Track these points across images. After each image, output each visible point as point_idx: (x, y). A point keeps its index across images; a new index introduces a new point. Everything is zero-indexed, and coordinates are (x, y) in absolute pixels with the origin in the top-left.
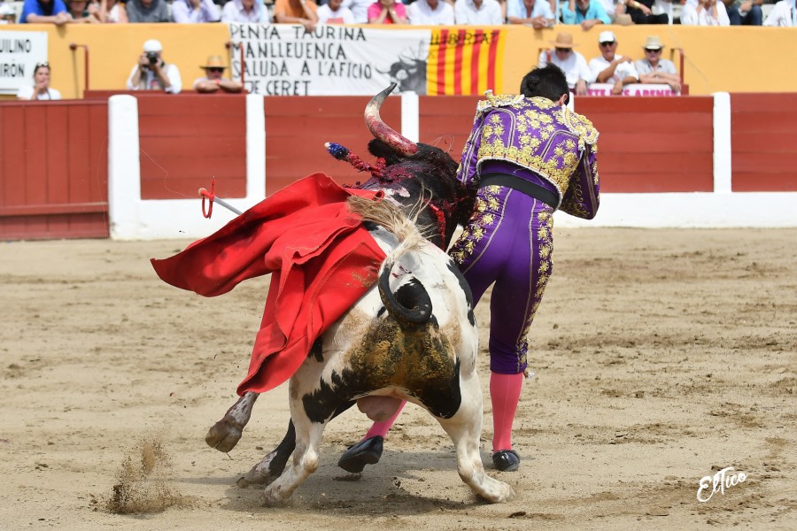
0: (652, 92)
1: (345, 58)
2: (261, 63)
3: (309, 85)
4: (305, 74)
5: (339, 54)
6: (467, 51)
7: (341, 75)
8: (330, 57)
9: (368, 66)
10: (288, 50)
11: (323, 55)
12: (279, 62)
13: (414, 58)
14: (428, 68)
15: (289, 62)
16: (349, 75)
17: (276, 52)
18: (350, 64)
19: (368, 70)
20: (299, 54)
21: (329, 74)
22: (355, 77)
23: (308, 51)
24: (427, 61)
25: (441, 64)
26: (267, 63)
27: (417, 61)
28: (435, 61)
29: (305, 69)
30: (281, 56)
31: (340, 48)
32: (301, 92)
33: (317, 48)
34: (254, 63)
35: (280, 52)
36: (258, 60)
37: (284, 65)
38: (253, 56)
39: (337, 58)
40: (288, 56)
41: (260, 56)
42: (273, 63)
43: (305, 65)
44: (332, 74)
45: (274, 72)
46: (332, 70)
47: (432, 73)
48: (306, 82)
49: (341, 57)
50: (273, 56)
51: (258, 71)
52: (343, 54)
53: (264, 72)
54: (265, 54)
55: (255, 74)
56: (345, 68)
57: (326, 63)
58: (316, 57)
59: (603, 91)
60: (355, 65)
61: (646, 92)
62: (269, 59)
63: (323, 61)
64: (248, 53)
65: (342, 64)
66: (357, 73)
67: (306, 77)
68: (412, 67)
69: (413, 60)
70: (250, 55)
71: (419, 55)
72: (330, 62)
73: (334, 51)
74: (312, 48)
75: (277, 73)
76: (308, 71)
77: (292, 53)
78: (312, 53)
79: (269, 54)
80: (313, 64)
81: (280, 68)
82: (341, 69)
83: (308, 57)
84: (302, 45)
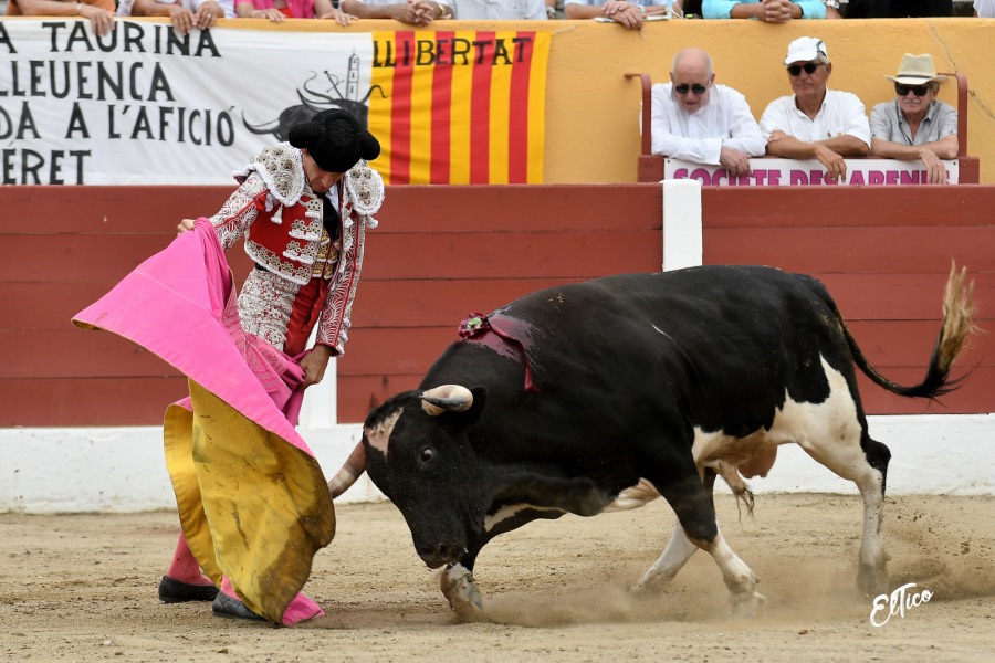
0: (892, 175)
1: (170, 98)
3: (85, 159)
4: (77, 134)
5: (155, 88)
6: (462, 80)
7: (162, 137)
8: (136, 96)
9: (224, 115)
10: (35, 80)
11: (119, 95)
12: (13, 106)
13: (335, 96)
14: (371, 120)
15: (37, 106)
16: (181, 139)
17: (8, 84)
18: (182, 111)
19: (224, 122)
20: (60, 89)
21: (134, 136)
22: (198, 142)
23: (82, 80)
24: (367, 103)
25: (401, 112)
27: (341, 102)
28: (387, 104)
29: (77, 124)
30: (17, 93)
31: (158, 73)
32: (68, 176)
33: (103, 74)
35: (16, 84)
37: (26, 114)
39: (152, 98)
40: (35, 92)
43: (77, 113)
44: (142, 135)
45: (4, 130)
46: (141, 125)
48: (80, 155)
49: (161, 95)
52: (166, 88)
56: (172, 119)
57: (127, 108)
58: (102, 97)
59: (775, 175)
60: (195, 113)
61: (875, 175)
63: (119, 106)
65: (164, 110)
66: (200, 133)
67: (78, 142)
69: (333, 102)
71: (349, 90)
72: (135, 107)
73: (144, 81)
74: (91, 74)
75: (9, 133)
76: (83, 129)
77: (44, 85)
78: (91, 87)
80: (94, 113)
81: (16, 119)
82: (163, 124)
83: (82, 95)
84: (67, 64)
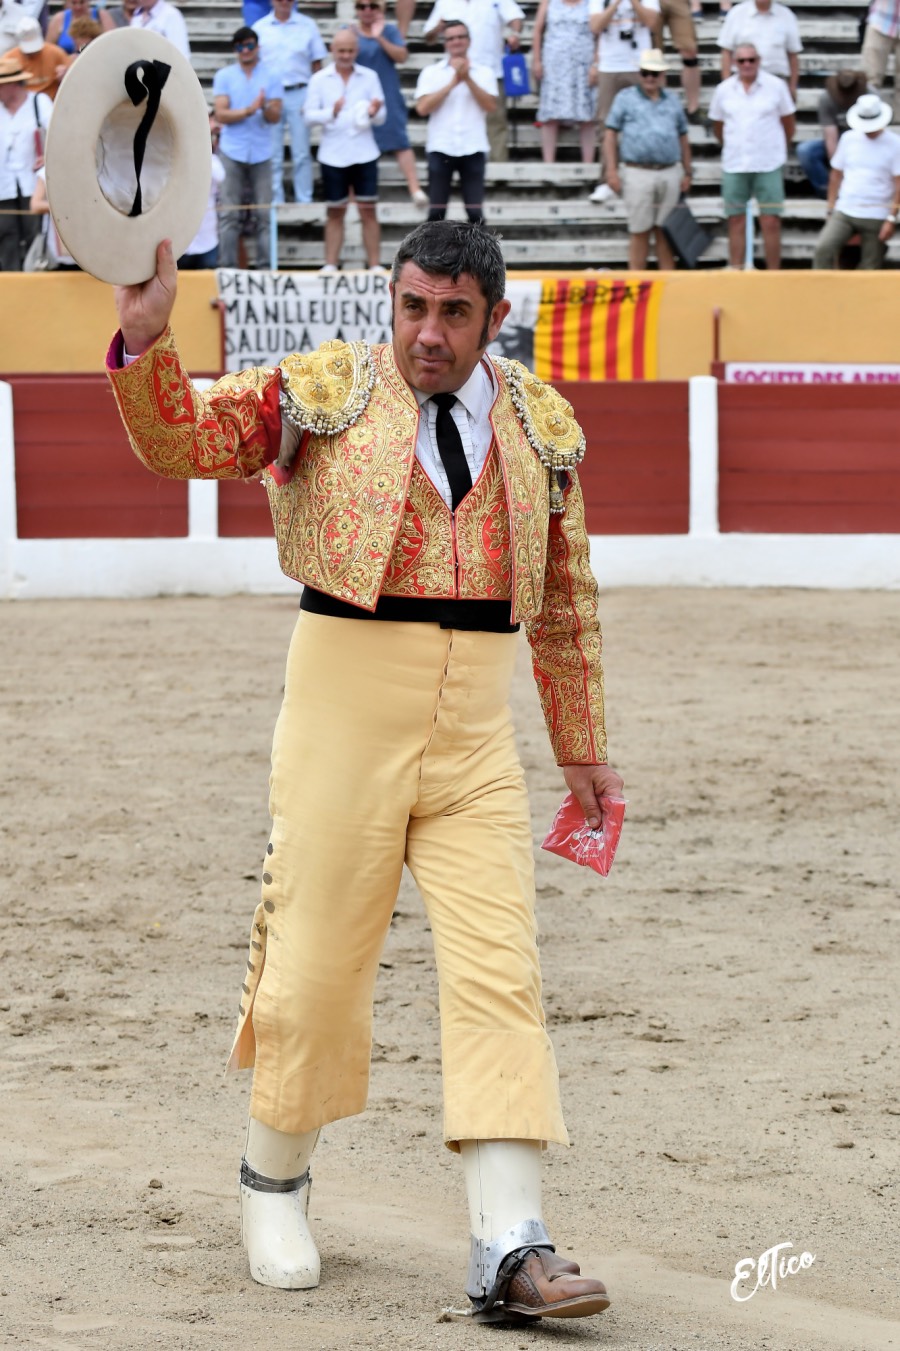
0: (880, 376)
2: (269, 332)
6: (600, 316)
8: (379, 323)
10: (312, 313)
11: (368, 319)
12: (297, 330)
13: (514, 324)
14: (538, 340)
15: (313, 330)
17: (292, 315)
20: (329, 318)
23: (344, 313)
24: (535, 329)
25: (557, 335)
26: (278, 332)
27: (519, 328)
28: (548, 329)
30: (300, 321)
33: (358, 309)
34: (258, 333)
35: (299, 315)
36: (263, 328)
37: (306, 336)
38: (256, 321)
40: (312, 321)
41: (266, 321)
42: (287, 332)
43: (340, 333)
45: (290, 345)
47: (542, 347)
50: (288, 321)
51: (264, 343)
53: (273, 346)
54: (275, 318)
55: (259, 349)
57: (373, 332)
58: (357, 323)
59: (801, 375)
62: (282, 326)
63: (368, 329)
64: (247, 317)
68: (511, 338)
69: (512, 327)
70: (251, 320)
71: (523, 320)
72: (379, 330)
74: (351, 309)
75: (293, 348)
77: (318, 316)
78: (351, 316)
79: (281, 318)
80: (351, 333)
81: (299, 338)
83: (344, 322)
84: (334, 304)
